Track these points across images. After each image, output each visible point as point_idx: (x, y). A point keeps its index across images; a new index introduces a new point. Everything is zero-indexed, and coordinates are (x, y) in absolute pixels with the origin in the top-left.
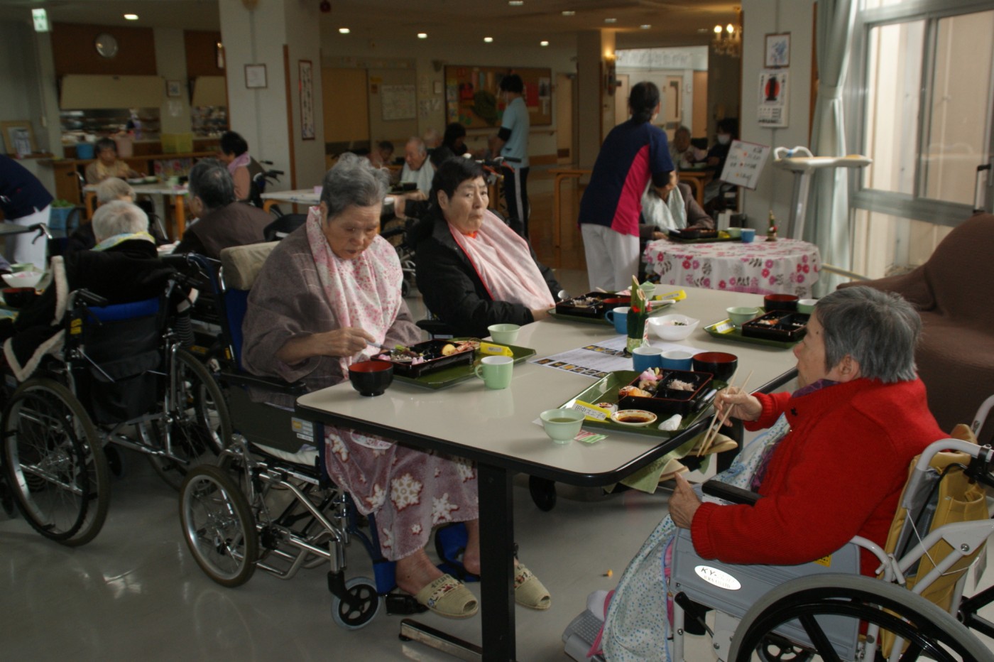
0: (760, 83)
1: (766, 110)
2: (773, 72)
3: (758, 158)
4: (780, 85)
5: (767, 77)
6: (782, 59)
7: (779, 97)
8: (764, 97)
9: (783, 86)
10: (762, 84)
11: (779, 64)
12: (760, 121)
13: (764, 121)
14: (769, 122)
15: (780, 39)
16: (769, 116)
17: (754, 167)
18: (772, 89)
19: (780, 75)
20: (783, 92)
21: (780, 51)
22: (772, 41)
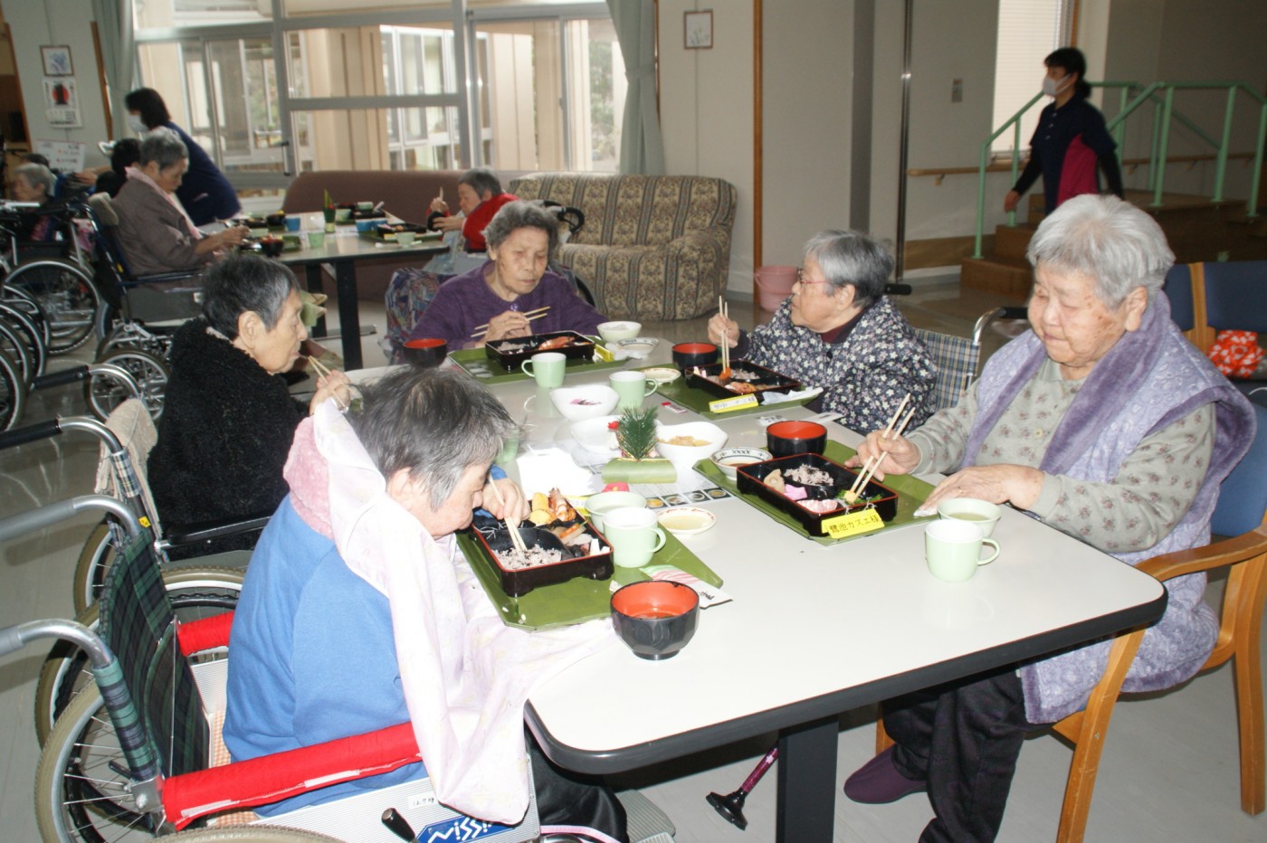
0: (44, 89)
1: (59, 113)
2: (59, 80)
3: (78, 154)
4: (69, 91)
5: (52, 83)
6: (63, 68)
7: (70, 102)
8: (53, 101)
9: (73, 92)
10: (47, 91)
11: (61, 72)
12: (52, 123)
13: (57, 123)
14: (63, 123)
15: (59, 52)
16: (64, 118)
17: (75, 161)
18: (61, 95)
19: (66, 83)
20: (73, 97)
21: (60, 61)
22: (48, 53)
